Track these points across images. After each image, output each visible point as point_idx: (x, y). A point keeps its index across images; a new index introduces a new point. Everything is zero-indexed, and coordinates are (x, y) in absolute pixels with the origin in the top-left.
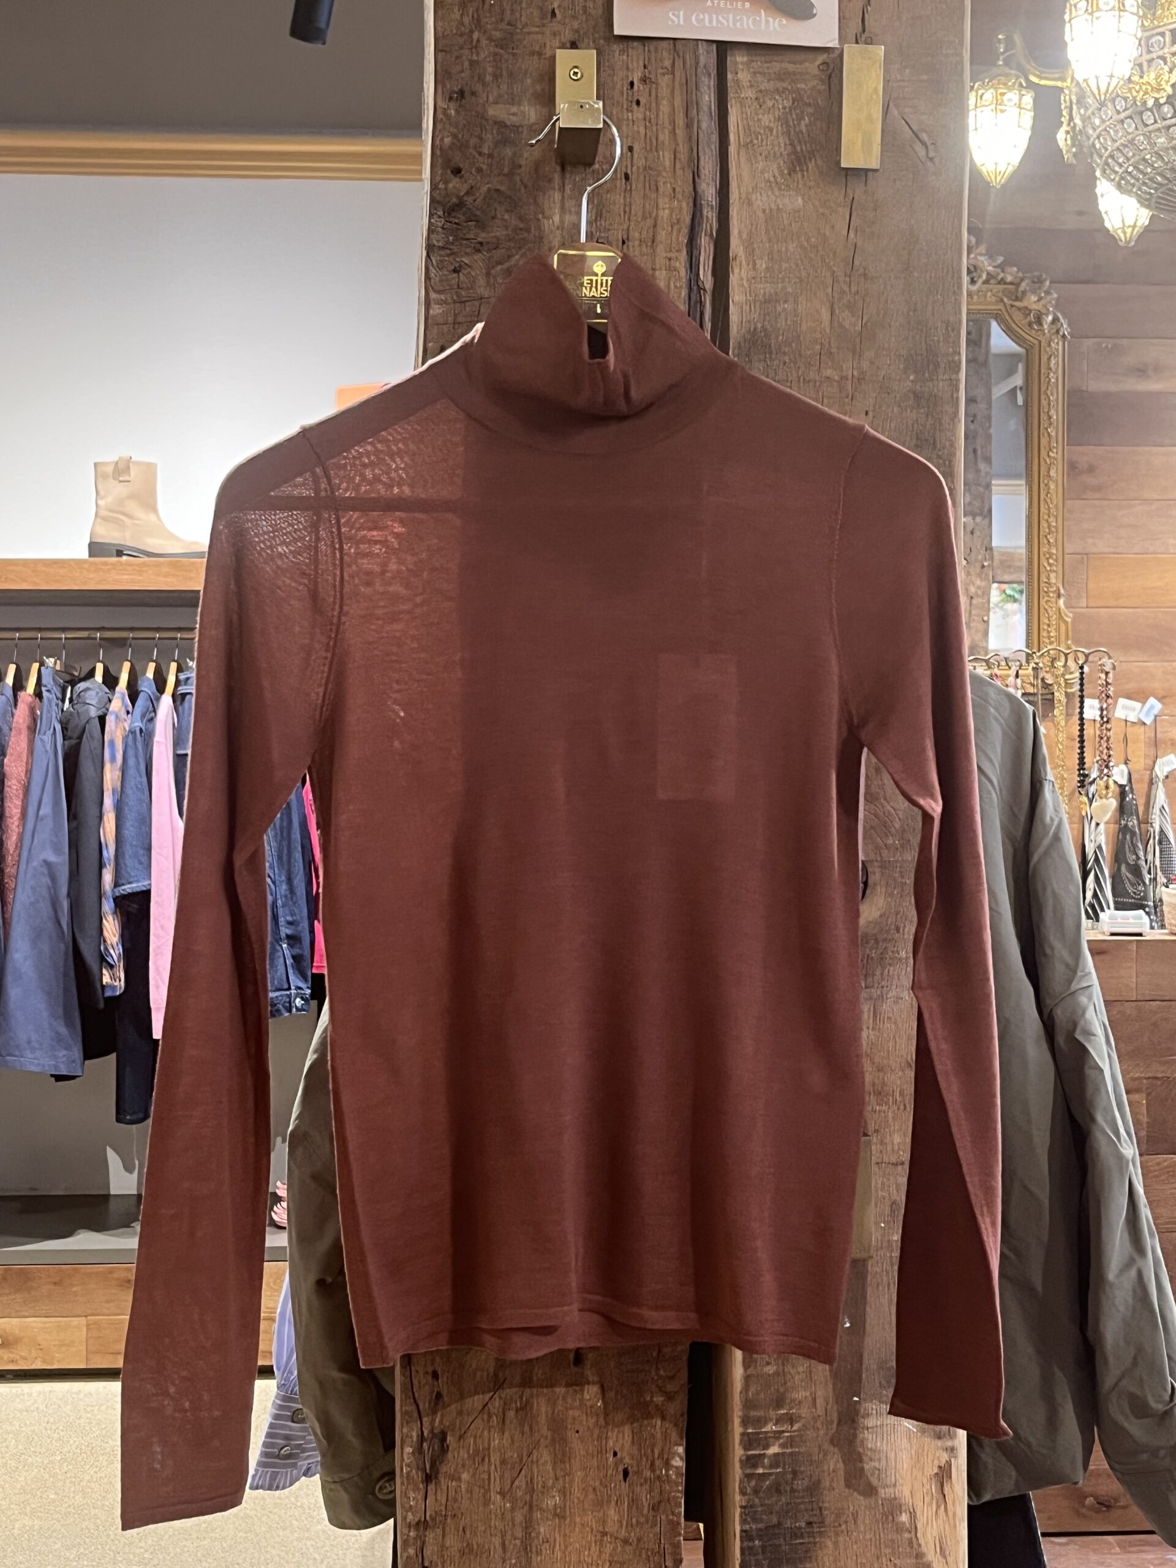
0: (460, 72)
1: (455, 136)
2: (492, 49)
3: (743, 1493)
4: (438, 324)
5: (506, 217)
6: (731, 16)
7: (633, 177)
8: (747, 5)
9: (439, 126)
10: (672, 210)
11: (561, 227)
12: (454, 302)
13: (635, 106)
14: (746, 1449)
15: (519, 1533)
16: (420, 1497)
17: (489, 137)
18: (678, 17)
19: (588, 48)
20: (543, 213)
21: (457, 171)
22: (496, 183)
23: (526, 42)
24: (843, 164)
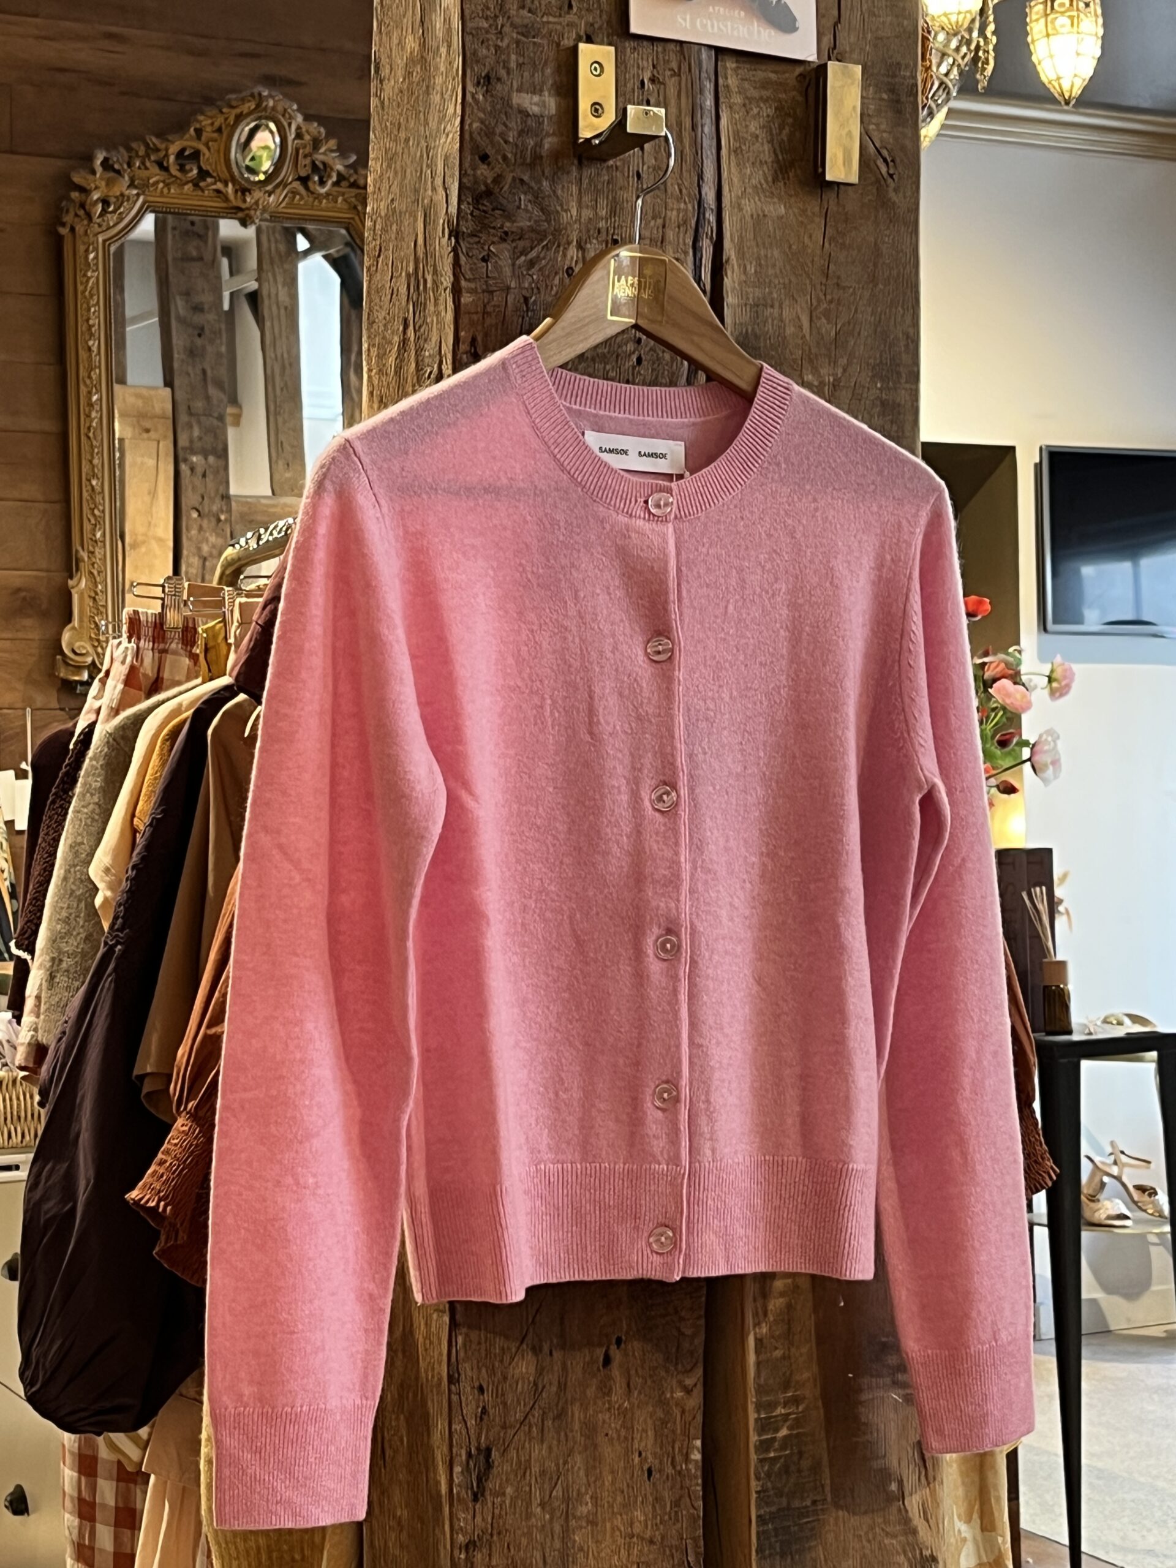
0: (487, 57)
1: (482, 122)
2: (515, 35)
3: (758, 1478)
4: (469, 313)
5: (530, 207)
6: (729, 24)
7: (644, 176)
8: (743, 14)
9: (467, 110)
10: (679, 210)
11: (579, 220)
12: (483, 291)
14: (759, 1435)
15: (557, 1544)
16: (469, 1517)
17: (514, 124)
18: (685, 20)
19: (604, 43)
20: (561, 205)
21: (484, 158)
22: (518, 173)
23: (544, 31)
24: (828, 178)
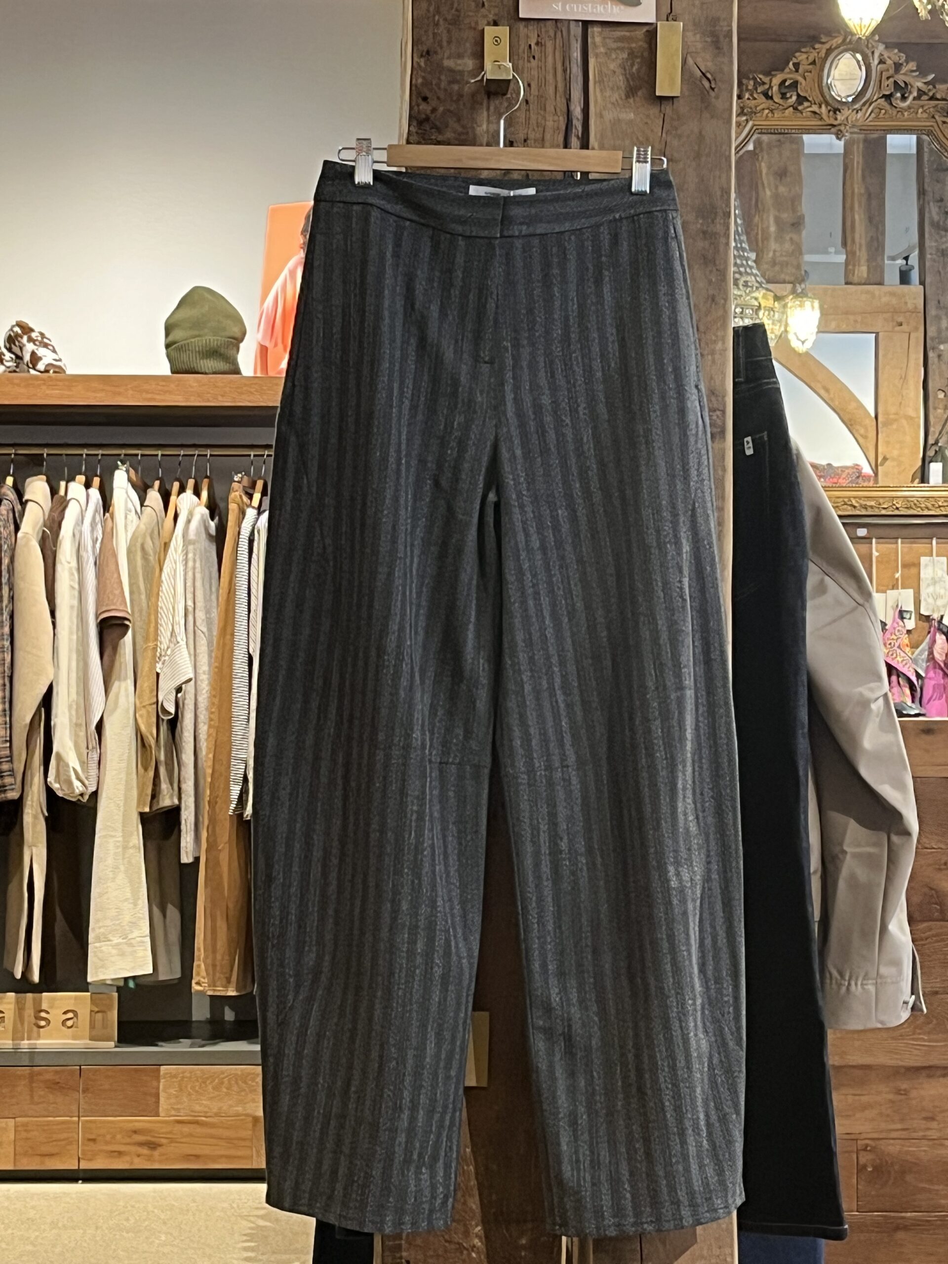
0: (427, 40)
1: (424, 78)
2: (446, 26)
6: (590, 5)
7: (530, 102)
9: (415, 73)
10: (554, 121)
11: (488, 131)
13: (532, 59)
17: (445, 78)
18: (558, 7)
19: (503, 25)
20: (476, 123)
21: (425, 99)
22: (448, 105)
23: (467, 21)
24: (658, 94)
